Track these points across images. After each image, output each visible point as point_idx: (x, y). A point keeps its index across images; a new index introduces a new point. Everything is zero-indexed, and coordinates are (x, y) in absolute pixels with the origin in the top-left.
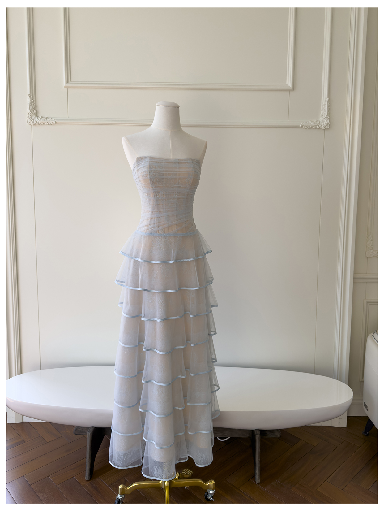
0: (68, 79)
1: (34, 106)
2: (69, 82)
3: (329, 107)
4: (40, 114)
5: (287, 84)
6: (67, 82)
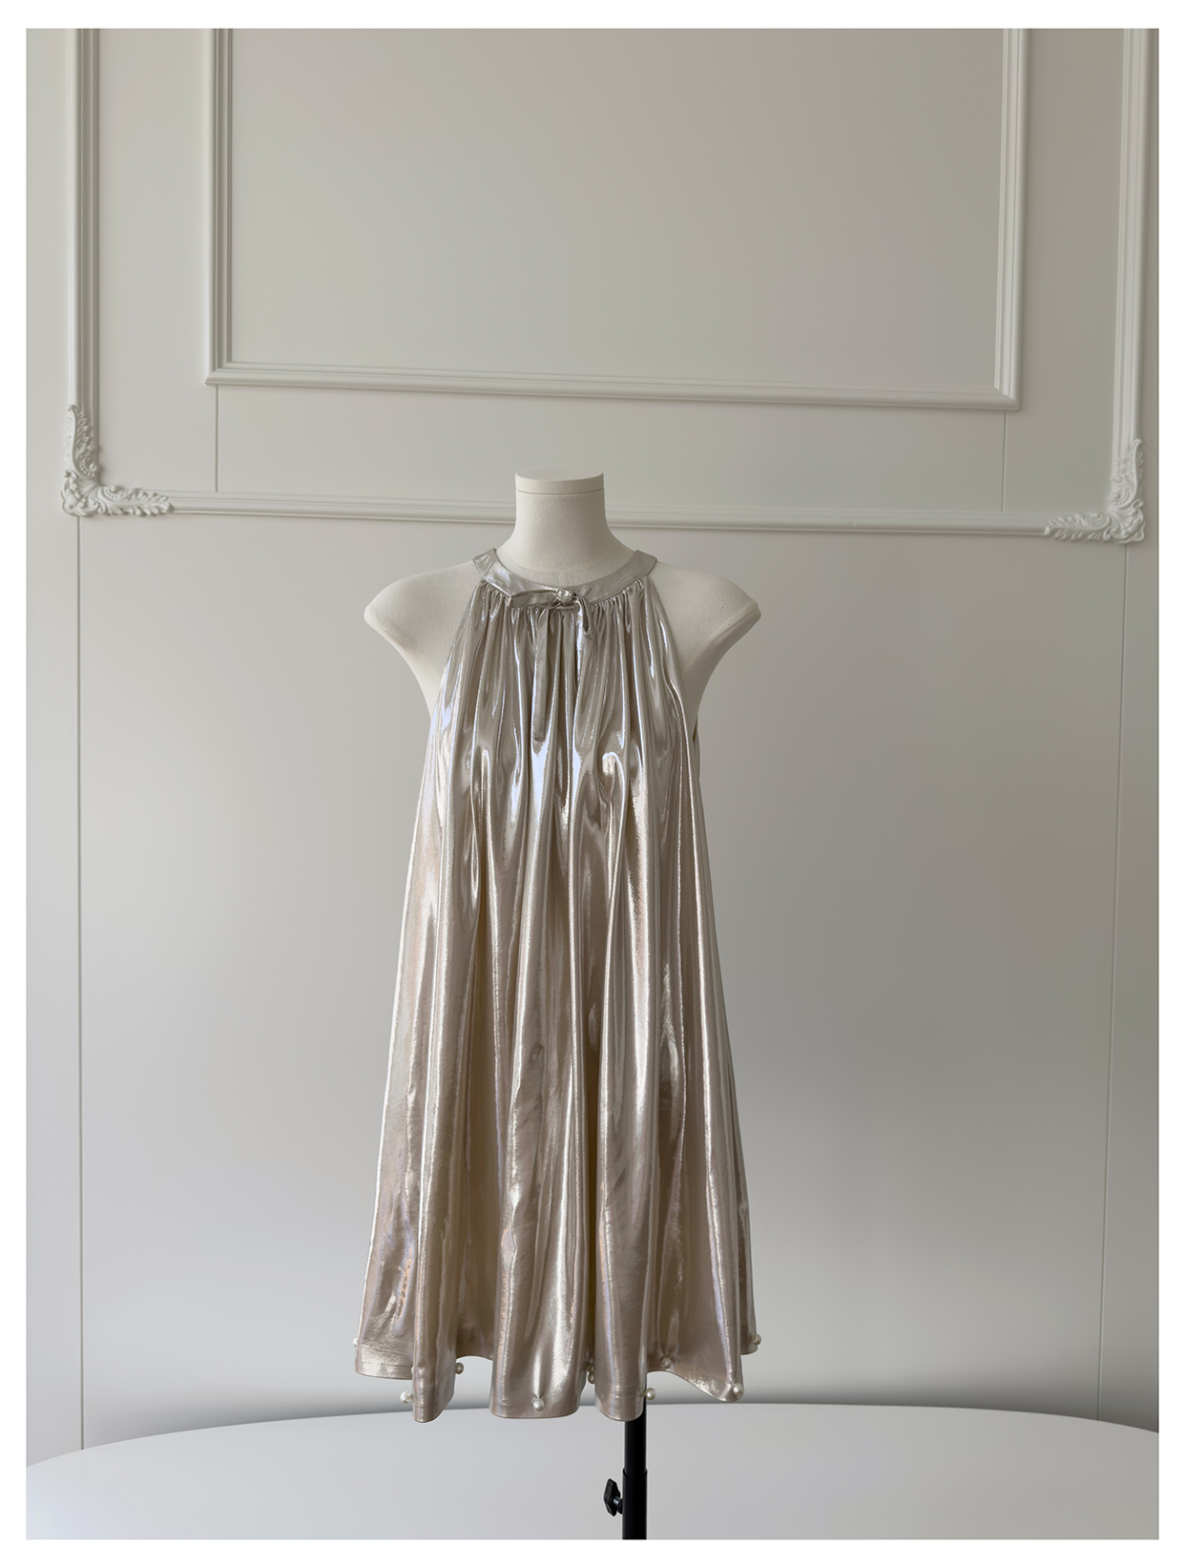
0: (222, 351)
1: (89, 447)
2: (226, 364)
3: (1143, 467)
4: (113, 480)
5: (997, 386)
6: (217, 362)
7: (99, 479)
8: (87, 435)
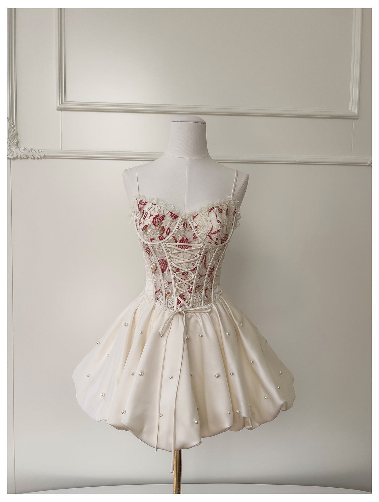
0: (62, 98)
2: (64, 102)
4: (22, 146)
5: (350, 109)
6: (61, 101)
7: (17, 144)
8: (13, 129)
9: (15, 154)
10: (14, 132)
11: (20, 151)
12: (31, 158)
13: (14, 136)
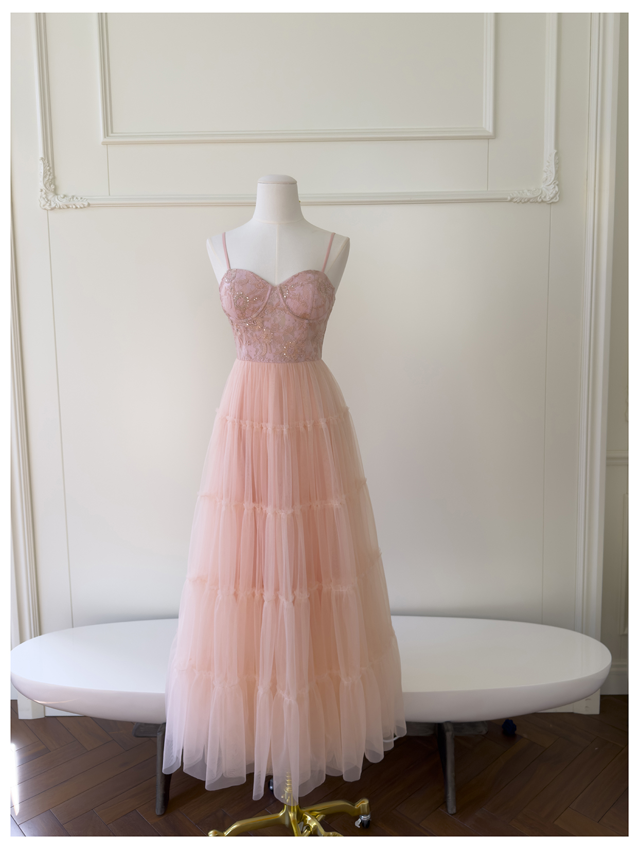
0: (108, 128)
1: (50, 177)
2: (111, 134)
3: (558, 164)
4: (62, 191)
5: (484, 126)
6: (106, 134)
7: (55, 192)
8: (49, 171)
9: (52, 203)
10: (50, 175)
11: (58, 200)
12: (72, 207)
13: (50, 180)
